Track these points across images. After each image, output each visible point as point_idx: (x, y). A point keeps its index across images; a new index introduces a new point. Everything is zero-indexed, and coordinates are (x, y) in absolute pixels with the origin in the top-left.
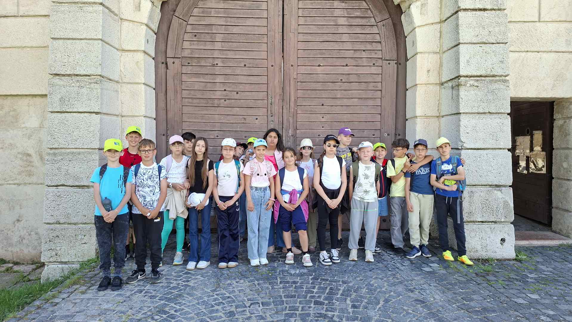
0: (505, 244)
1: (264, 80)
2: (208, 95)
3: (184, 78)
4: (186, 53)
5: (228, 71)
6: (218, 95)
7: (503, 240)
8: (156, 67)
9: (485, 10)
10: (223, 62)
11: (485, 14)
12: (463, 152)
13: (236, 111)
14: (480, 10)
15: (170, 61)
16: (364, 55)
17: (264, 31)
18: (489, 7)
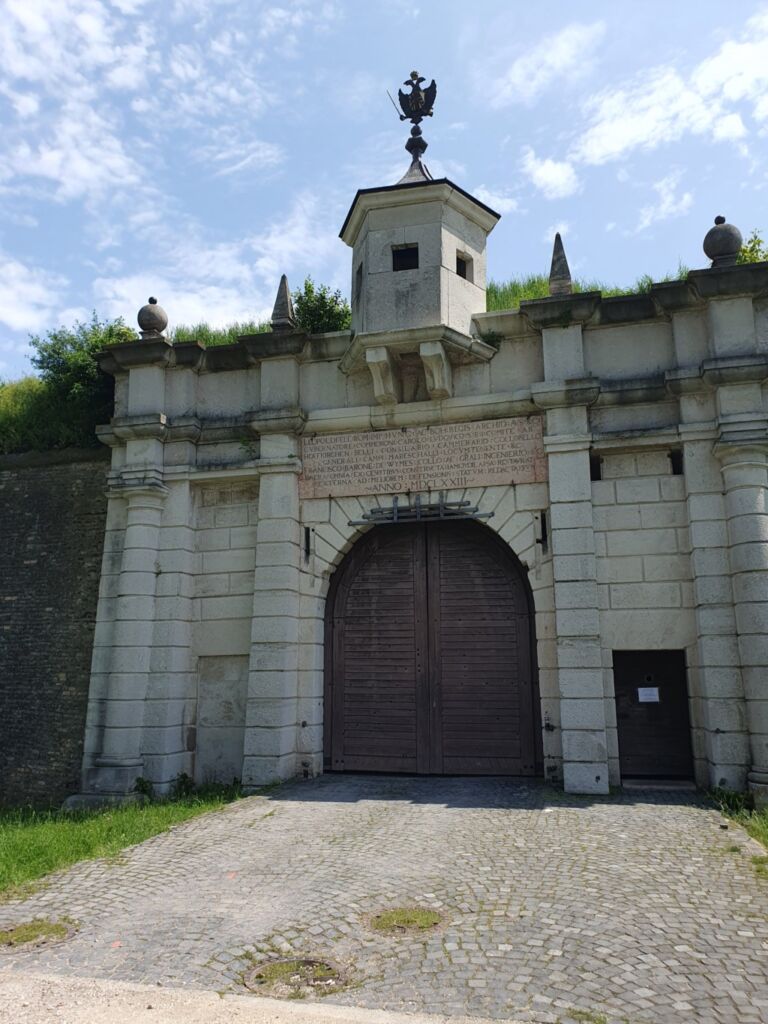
0: (600, 782)
1: (412, 634)
2: (366, 649)
3: (347, 635)
4: (349, 614)
5: (382, 628)
6: (373, 648)
7: (598, 778)
8: (325, 626)
9: (577, 581)
10: (378, 620)
11: (577, 584)
12: (563, 702)
13: (388, 662)
14: (573, 581)
15: (336, 621)
16: (499, 610)
17: (411, 592)
18: (580, 578)
